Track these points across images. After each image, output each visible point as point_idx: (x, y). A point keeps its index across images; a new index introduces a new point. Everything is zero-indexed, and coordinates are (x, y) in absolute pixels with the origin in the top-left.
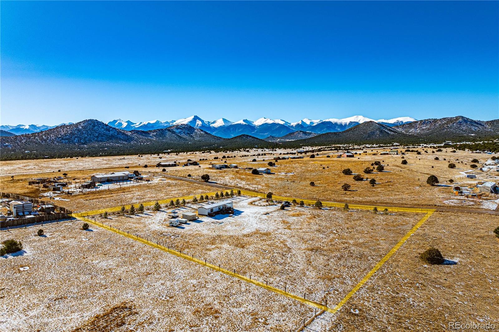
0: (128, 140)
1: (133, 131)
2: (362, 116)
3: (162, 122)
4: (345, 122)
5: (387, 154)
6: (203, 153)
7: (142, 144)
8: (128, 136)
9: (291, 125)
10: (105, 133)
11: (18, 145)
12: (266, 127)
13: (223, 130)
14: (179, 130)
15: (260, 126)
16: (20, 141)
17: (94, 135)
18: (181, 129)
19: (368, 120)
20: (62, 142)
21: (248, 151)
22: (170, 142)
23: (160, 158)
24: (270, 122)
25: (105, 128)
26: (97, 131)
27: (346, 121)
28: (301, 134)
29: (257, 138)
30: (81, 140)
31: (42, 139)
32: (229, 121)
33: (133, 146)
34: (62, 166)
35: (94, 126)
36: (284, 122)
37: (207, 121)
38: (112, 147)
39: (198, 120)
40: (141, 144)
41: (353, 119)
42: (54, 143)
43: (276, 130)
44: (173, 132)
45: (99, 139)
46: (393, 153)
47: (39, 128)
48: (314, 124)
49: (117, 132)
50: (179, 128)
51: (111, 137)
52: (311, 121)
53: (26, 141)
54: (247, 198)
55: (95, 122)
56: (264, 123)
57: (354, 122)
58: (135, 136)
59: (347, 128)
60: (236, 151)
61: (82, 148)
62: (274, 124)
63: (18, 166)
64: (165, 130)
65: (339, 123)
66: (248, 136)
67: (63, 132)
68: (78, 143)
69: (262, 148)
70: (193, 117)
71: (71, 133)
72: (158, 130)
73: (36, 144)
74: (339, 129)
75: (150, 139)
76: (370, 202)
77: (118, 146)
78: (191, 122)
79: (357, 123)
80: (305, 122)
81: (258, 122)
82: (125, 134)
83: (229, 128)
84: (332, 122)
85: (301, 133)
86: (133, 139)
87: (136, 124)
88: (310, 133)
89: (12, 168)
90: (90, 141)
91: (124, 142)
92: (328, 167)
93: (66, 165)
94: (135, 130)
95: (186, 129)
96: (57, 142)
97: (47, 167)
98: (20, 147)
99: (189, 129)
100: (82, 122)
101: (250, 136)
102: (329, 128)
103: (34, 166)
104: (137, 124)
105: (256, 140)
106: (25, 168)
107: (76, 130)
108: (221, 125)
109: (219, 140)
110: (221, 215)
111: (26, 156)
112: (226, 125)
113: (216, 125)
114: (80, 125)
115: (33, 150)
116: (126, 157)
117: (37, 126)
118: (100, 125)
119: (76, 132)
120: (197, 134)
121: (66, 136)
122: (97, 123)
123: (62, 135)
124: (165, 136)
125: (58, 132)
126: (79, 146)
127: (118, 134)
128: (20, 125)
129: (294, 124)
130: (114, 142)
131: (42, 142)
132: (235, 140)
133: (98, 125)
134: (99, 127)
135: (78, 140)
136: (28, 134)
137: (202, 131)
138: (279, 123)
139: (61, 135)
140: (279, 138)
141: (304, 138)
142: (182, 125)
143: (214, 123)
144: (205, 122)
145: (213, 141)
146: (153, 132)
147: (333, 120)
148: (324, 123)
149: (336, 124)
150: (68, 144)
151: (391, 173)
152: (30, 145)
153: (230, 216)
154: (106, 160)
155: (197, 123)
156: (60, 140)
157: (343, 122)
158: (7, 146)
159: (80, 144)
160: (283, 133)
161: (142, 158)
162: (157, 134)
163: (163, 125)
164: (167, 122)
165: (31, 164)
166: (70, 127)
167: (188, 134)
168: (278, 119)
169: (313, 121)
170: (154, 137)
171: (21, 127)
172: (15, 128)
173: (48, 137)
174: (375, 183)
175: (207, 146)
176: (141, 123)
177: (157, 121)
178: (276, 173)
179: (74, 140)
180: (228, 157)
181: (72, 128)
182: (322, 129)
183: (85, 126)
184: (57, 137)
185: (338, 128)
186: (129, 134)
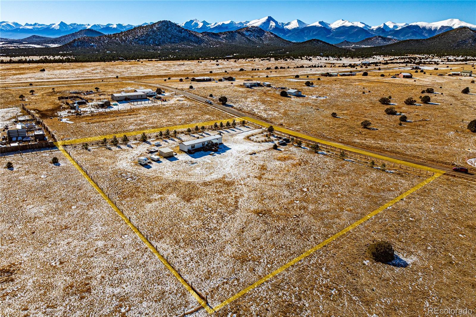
0: (199, 42)
1: (204, 32)
2: (458, 20)
3: (236, 23)
4: (435, 26)
5: (458, 75)
6: (262, 60)
7: (212, 46)
8: (199, 38)
9: (371, 28)
10: (177, 34)
11: (102, 45)
12: (343, 30)
13: (297, 33)
14: (249, 33)
15: (337, 29)
16: (103, 42)
17: (167, 36)
18: (251, 31)
19: (464, 24)
20: (139, 43)
21: (310, 60)
22: (239, 45)
23: (217, 64)
24: (348, 24)
25: (178, 29)
26: (170, 32)
27: (438, 24)
28: (380, 40)
29: (328, 44)
30: (155, 41)
31: (122, 40)
32: (304, 23)
33: (203, 49)
34: (125, 70)
35: (167, 27)
36: (364, 25)
37: (281, 22)
38: (183, 50)
39: (271, 21)
40: (210, 47)
41: (445, 23)
42: (132, 44)
43: (354, 33)
44: (243, 35)
45: (172, 41)
46: (465, 74)
47: (125, 27)
48: (397, 28)
49: (189, 33)
50: (249, 30)
51: (183, 39)
52: (394, 24)
53: (108, 42)
54: (249, 129)
55: (169, 23)
56: (341, 25)
57: (447, 27)
58: (206, 38)
59: (436, 34)
60: (297, 60)
61: (156, 50)
62: (352, 27)
63: (88, 69)
64: (235, 32)
65: (427, 28)
66: (318, 40)
67: (140, 33)
68: (152, 44)
69: (327, 56)
70: (267, 18)
71: (147, 34)
72: (228, 32)
73: (117, 44)
74: (426, 35)
75: (220, 42)
76: (379, 148)
77: (189, 48)
78: (264, 23)
79: (451, 27)
80: (387, 25)
81: (335, 25)
82: (196, 36)
83: (303, 30)
84: (420, 26)
85: (380, 38)
86: (204, 42)
87: (211, 24)
88: (390, 39)
89: (82, 71)
90: (164, 42)
91: (195, 44)
92: (369, 92)
93: (128, 70)
94: (206, 32)
95: (256, 32)
96: (135, 43)
97: (111, 72)
98: (104, 47)
99: (259, 31)
100: (157, 23)
101: (321, 41)
102: (414, 33)
103: (101, 70)
104: (213, 25)
105: (326, 45)
106: (93, 72)
107: (151, 31)
108: (295, 27)
109: (289, 44)
110: (202, 152)
111: (105, 57)
112: (300, 27)
113: (289, 27)
114: (155, 26)
115: (114, 51)
116: (186, 62)
117: (123, 25)
118: (173, 26)
119: (151, 34)
120: (266, 37)
121: (142, 37)
122: (171, 24)
123: (139, 36)
124: (234, 39)
125: (135, 33)
126: (153, 47)
127: (189, 36)
128: (109, 24)
129: (374, 27)
130: (185, 44)
131: (122, 43)
132: (305, 45)
133: (171, 26)
134: (172, 28)
135: (153, 41)
136: (110, 35)
137: (272, 34)
138: (358, 26)
139: (137, 36)
140: (354, 43)
141: (382, 45)
142: (252, 27)
143: (288, 24)
144: (279, 23)
145: (282, 45)
146: (223, 34)
147: (421, 24)
148: (409, 27)
149: (424, 28)
150: (144, 45)
151: (437, 107)
152: (111, 45)
153: (210, 154)
154: (166, 66)
155: (271, 24)
156: (137, 41)
157: (433, 26)
158: (92, 46)
159: (154, 46)
160: (361, 38)
161: (201, 64)
162: (227, 36)
163: (237, 25)
164: (241, 23)
165: (99, 68)
166: (146, 28)
167: (258, 37)
168: (358, 21)
169: (397, 24)
170: (224, 40)
171: (110, 26)
172: (105, 27)
173: (127, 38)
174: (406, 121)
175: (274, 51)
176: (216, 23)
177: (232, 21)
178: (307, 96)
179: (150, 41)
180: (281, 68)
181: (147, 30)
182: (406, 33)
183: (159, 27)
184: (134, 38)
185: (426, 33)
186: (200, 35)
